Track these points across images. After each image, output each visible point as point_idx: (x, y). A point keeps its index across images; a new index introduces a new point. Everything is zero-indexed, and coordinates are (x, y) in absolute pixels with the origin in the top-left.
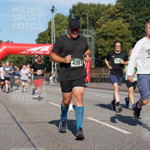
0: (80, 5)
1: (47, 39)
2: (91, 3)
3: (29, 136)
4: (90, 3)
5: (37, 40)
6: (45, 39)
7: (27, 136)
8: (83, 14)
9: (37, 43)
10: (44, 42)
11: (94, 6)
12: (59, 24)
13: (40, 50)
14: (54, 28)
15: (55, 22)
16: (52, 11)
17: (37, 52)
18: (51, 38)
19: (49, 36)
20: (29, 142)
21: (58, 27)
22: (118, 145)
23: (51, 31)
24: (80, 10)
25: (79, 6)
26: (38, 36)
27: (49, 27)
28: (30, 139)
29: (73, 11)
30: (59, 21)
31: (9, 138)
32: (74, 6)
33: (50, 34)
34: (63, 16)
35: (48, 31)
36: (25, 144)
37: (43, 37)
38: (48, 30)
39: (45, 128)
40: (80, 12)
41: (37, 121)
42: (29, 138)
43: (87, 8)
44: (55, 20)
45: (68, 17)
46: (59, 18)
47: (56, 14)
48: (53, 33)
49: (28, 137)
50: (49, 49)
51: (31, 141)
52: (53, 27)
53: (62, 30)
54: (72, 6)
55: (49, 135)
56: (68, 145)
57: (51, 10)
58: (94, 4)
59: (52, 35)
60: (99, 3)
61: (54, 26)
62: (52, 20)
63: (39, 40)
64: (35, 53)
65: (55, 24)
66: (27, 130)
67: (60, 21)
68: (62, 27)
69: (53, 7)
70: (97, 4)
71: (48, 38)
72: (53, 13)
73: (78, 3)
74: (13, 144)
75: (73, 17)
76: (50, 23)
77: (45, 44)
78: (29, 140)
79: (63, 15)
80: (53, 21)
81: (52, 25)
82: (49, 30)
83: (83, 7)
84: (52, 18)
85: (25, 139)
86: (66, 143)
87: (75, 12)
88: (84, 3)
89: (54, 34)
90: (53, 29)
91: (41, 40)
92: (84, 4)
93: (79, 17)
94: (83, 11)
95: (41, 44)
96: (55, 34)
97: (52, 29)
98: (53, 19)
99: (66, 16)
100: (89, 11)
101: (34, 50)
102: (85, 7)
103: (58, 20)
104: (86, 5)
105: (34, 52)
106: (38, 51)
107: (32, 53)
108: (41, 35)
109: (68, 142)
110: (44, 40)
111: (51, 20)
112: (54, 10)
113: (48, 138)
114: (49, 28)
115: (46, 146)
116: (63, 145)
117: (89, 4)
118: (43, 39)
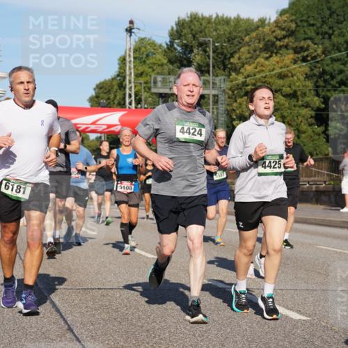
0: (194, 18)
1: (115, 96)
2: (220, 15)
3: (69, 319)
4: (217, 16)
5: (91, 100)
6: (112, 96)
7: (64, 319)
8: (201, 39)
9: (92, 106)
10: (109, 103)
11: (227, 21)
12: (145, 62)
13: (99, 123)
14: (132, 71)
15: (135, 58)
16: (130, 31)
17: (93, 127)
18: (125, 94)
19: (120, 89)
20: (69, 335)
21: (141, 69)
22: (278, 344)
23: (124, 78)
24: (193, 32)
25: (191, 21)
26: (95, 89)
27: (120, 68)
28: (72, 327)
29: (177, 31)
30: (144, 56)
31: (23, 325)
32: (179, 21)
33: (122, 86)
34: (153, 44)
35: (118, 78)
36: (59, 339)
37: (105, 91)
38: (118, 76)
39: (107, 304)
40: (194, 36)
41: (89, 286)
42: (69, 325)
43: (210, 25)
44: (134, 52)
45: (166, 46)
46: (143, 49)
47: (137, 40)
48: (130, 82)
49: (66, 322)
50: (120, 121)
51: (73, 333)
52: (130, 69)
53: (150, 76)
54: (177, 20)
55: (115, 319)
56: (161, 343)
57: (126, 30)
58: (227, 18)
59: (128, 87)
60: (238, 16)
61: (132, 66)
62: (128, 52)
63: (96, 99)
64: (87, 128)
65: (134, 62)
66: (66, 305)
67: (147, 56)
68: (150, 70)
69: (131, 22)
70: (232, 18)
71: (118, 94)
72: (131, 36)
73: (189, 15)
74: (32, 337)
75: (178, 45)
76: (123, 60)
77: (110, 107)
78: (70, 329)
79: (154, 41)
80: (130, 55)
81: (128, 64)
82: (121, 75)
83: (201, 24)
84: (128, 48)
85: (60, 328)
86: (155, 337)
87: (182, 34)
88: (204, 15)
89: (133, 85)
90: (131, 73)
91: (102, 99)
92: (204, 18)
93: (192, 46)
94: (201, 32)
95: (102, 107)
96: (135, 86)
97: (128, 73)
98: (130, 51)
99: (160, 46)
100: (215, 33)
101: (84, 121)
102: (204, 24)
103: (143, 53)
104: (209, 20)
105: (84, 127)
106: (94, 123)
107: (80, 127)
108: (101, 88)
109: (159, 336)
110: (109, 99)
111: (126, 53)
112: (133, 30)
113: (114, 325)
114: (120, 72)
115: (108, 344)
116: (148, 343)
117: (214, 16)
118: (106, 96)
